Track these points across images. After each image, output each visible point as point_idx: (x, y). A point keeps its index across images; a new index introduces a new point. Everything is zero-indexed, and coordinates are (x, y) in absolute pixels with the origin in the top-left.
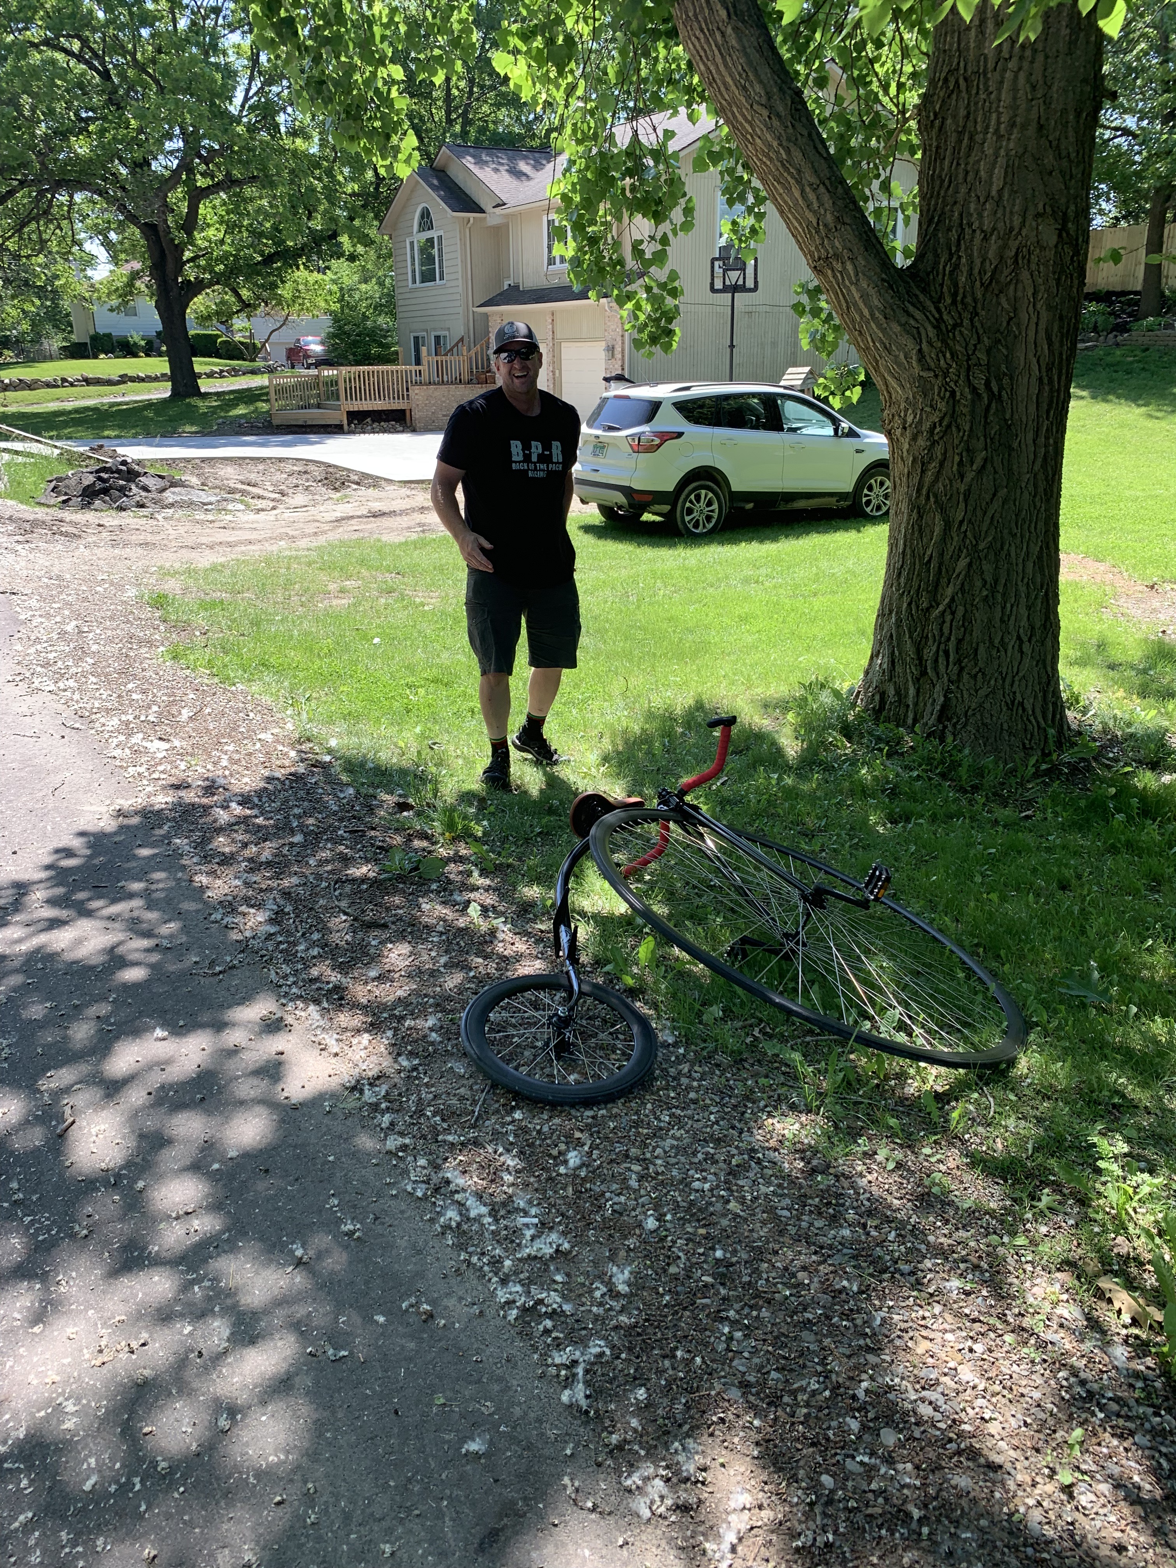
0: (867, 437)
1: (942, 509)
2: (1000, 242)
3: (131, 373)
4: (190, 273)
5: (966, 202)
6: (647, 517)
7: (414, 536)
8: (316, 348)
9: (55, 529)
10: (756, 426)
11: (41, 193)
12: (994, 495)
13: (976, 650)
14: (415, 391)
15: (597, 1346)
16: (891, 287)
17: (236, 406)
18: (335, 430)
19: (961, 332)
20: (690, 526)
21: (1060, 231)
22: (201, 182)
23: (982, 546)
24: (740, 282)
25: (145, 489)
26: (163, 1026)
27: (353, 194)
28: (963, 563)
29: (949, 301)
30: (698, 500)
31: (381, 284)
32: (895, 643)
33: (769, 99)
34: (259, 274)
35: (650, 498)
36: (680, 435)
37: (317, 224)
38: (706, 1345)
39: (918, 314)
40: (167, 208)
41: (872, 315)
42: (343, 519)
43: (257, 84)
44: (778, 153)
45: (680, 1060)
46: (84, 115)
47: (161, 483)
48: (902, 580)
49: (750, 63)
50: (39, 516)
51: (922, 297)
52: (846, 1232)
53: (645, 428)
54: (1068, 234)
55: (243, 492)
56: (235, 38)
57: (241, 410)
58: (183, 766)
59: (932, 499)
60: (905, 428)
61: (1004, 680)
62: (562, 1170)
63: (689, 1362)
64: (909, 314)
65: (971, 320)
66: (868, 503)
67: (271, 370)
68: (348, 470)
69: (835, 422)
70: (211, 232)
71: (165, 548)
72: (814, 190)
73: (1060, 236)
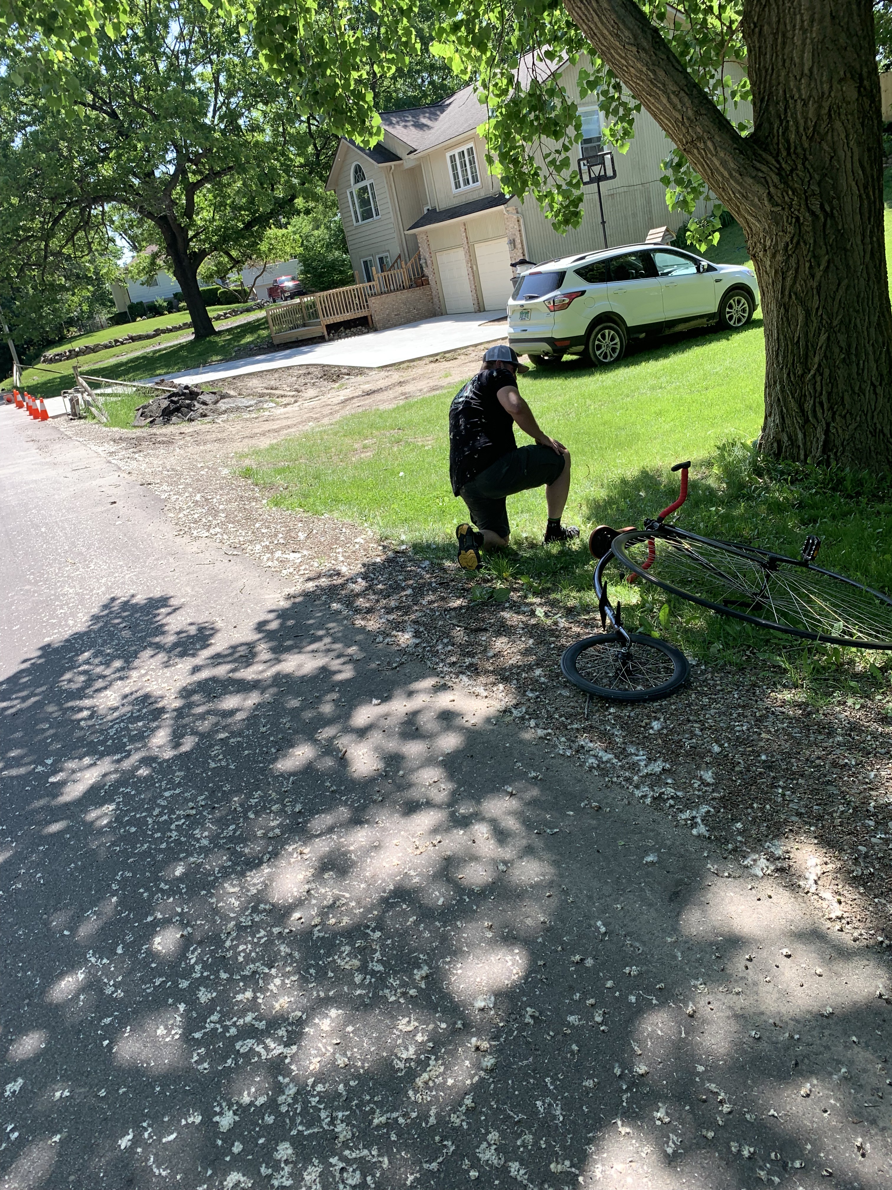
0: (722, 269)
1: (802, 302)
2: (816, 106)
3: (162, 327)
4: (194, 246)
5: (787, 81)
6: (566, 357)
7: (402, 403)
8: (289, 284)
9: (153, 440)
10: (638, 276)
11: (83, 210)
12: (839, 285)
13: (843, 398)
14: (372, 301)
15: (704, 809)
16: (741, 152)
17: (244, 336)
18: (320, 340)
19: (797, 175)
20: (601, 358)
21: (859, 88)
22: (192, 178)
23: (835, 323)
24: (602, 173)
25: (204, 403)
26: (377, 699)
27: (301, 166)
28: (823, 337)
29: (784, 154)
30: (604, 338)
31: (328, 228)
32: (782, 403)
33: (635, 39)
34: (244, 238)
35: (567, 343)
36: (583, 293)
37: (280, 193)
38: (770, 800)
39: (764, 168)
40: (173, 203)
41: (731, 175)
42: (347, 400)
43: (221, 98)
44: (647, 75)
45: (703, 673)
46: (103, 147)
47: (214, 398)
48: (780, 358)
49: (619, 17)
50: (138, 434)
51: (764, 155)
52: (840, 739)
53: (557, 293)
54: (865, 89)
55: (270, 395)
56: (199, 69)
57: (249, 339)
58: (316, 565)
59: (794, 297)
60: (765, 250)
61: (866, 415)
62: (651, 731)
63: (762, 809)
64: (758, 170)
65: (803, 164)
66: (731, 318)
67: (260, 307)
68: (338, 366)
69: (697, 263)
70: (205, 214)
71: (233, 440)
72: (677, 95)
73: (859, 92)
